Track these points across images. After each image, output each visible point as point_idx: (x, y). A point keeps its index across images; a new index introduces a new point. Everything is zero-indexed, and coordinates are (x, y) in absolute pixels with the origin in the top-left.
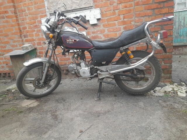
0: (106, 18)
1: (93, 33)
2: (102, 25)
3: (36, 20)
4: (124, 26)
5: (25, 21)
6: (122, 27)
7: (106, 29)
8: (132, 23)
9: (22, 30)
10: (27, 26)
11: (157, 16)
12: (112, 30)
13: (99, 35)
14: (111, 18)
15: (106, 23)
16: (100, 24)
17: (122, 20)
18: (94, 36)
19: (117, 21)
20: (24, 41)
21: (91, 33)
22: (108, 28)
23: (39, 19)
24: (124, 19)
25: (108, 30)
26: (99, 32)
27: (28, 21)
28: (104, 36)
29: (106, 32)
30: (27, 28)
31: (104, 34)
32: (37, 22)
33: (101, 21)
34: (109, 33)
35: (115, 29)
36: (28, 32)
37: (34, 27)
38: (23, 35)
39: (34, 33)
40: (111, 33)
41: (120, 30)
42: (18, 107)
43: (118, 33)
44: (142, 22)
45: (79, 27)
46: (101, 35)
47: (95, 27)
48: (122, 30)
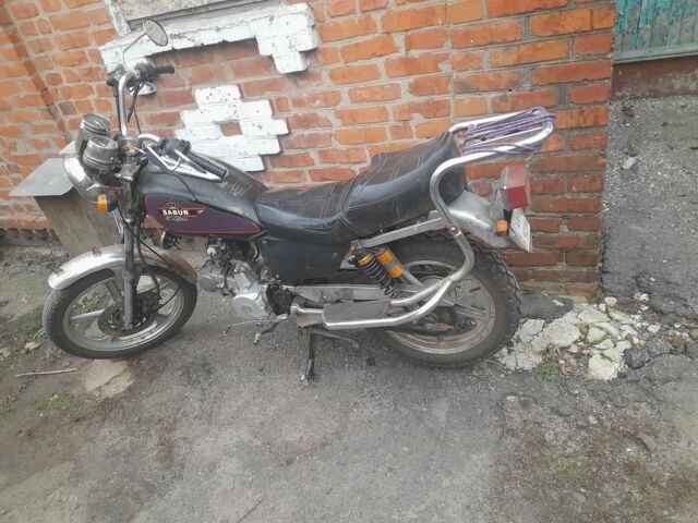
0: (339, 45)
1: (298, 103)
2: (325, 74)
3: (86, 50)
4: (412, 79)
5: (49, 54)
6: (404, 83)
7: (344, 90)
8: (440, 65)
9: (50, 88)
10: (58, 70)
11: (539, 45)
12: (365, 95)
13: (322, 113)
14: (356, 44)
15: (341, 64)
16: (317, 71)
17: (402, 53)
18: (301, 115)
19: (383, 59)
20: (67, 125)
21: (290, 103)
22: (352, 86)
23: (93, 46)
24: (407, 50)
25: (349, 92)
26: (318, 102)
27: (57, 51)
28: (339, 115)
29: (346, 103)
30: (63, 77)
31: (338, 107)
32: (89, 58)
33: (320, 57)
34: (356, 107)
36: (70, 96)
37: (85, 75)
38: (57, 104)
39: (92, 98)
40: (365, 106)
41: (398, 96)
42: (75, 392)
43: (390, 106)
44: (480, 68)
45: (242, 81)
46: (327, 114)
47: (302, 83)
48: (407, 98)
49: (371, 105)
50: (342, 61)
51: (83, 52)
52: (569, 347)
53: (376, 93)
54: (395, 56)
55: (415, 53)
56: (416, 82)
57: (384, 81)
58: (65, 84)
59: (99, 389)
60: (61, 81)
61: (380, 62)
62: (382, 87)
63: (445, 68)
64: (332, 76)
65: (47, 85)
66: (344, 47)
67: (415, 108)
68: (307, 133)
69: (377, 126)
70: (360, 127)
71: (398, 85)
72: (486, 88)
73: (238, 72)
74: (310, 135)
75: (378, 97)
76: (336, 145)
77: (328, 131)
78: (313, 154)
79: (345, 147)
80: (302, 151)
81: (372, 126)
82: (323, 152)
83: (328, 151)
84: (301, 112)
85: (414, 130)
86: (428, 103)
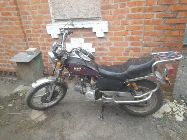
0: (114, 32)
1: (99, 44)
2: (108, 38)
3: (41, 25)
4: (132, 42)
5: (29, 25)
6: (129, 42)
7: (113, 43)
8: (140, 40)
9: (27, 34)
10: (31, 29)
11: (166, 38)
12: (118, 44)
13: (105, 48)
14: (118, 32)
15: (113, 36)
16: (106, 37)
17: (130, 35)
18: (100, 48)
19: (125, 36)
20: (29, 44)
21: (97, 44)
22: (115, 42)
23: (44, 24)
24: (132, 35)
25: (114, 43)
26: (105, 45)
27: (32, 24)
28: (110, 49)
29: (113, 46)
30: (32, 31)
31: (110, 47)
32: (41, 27)
33: (108, 34)
34: (116, 47)
36: (32, 36)
37: (39, 31)
38: (27, 38)
39: (39, 37)
40: (118, 47)
41: (127, 46)
42: (28, 119)
43: (124, 48)
44: (150, 41)
45: (85, 38)
46: (107, 48)
47: (102, 40)
48: (130, 46)
49: (120, 47)
50: (114, 36)
51: (40, 26)
52: (169, 112)
53: (122, 44)
54: (128, 36)
55: (133, 36)
56: (133, 43)
57: (124, 41)
58: (32, 33)
59: (36, 119)
60: (31, 32)
61: (124, 37)
62: (123, 43)
63: (141, 40)
64: (110, 39)
65: (26, 32)
66: (115, 33)
67: (131, 49)
68: (100, 52)
69: (120, 52)
70: (115, 52)
71: (128, 43)
72: (151, 46)
73: (84, 35)
74: (101, 53)
75: (122, 45)
76: (108, 56)
77: (106, 52)
78: (101, 58)
79: (110, 57)
80: (98, 57)
81: (119, 52)
82: (104, 57)
83: (105, 57)
84: (99, 47)
85: (130, 54)
86: (135, 48)
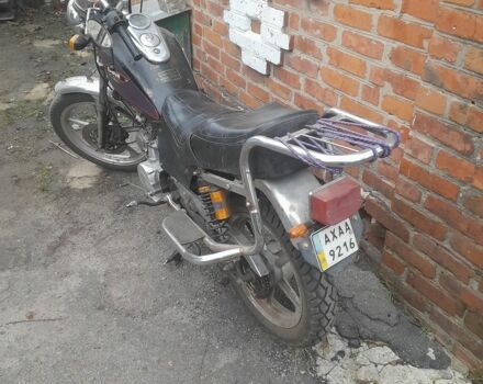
1: (305, 25)
2: (331, 6)
4: (396, 45)
6: (390, 45)
7: (340, 30)
12: (354, 42)
15: (346, 2)
17: (397, 13)
18: (304, 38)
19: (379, 12)
21: (300, 23)
22: (346, 29)
24: (402, 12)
25: (344, 34)
26: (318, 32)
28: (330, 52)
29: (338, 43)
31: (331, 44)
34: (344, 51)
35: (363, 45)
40: (350, 53)
41: (378, 57)
43: (371, 64)
44: (452, 63)
46: (320, 44)
48: (385, 63)
49: (356, 55)
54: (390, 14)
55: (408, 19)
56: (399, 50)
57: (373, 35)
59: (72, 178)
61: (376, 14)
62: (369, 41)
64: (336, 11)
67: (388, 76)
68: (304, 57)
69: (354, 78)
70: (341, 72)
71: (383, 45)
72: (450, 89)
74: (304, 61)
75: (363, 49)
76: (319, 80)
77: (318, 64)
78: (302, 80)
79: (324, 86)
81: (350, 76)
82: (309, 81)
83: (312, 82)
84: (305, 35)
85: (381, 99)
86: (401, 76)
